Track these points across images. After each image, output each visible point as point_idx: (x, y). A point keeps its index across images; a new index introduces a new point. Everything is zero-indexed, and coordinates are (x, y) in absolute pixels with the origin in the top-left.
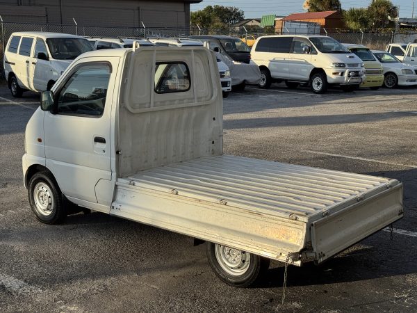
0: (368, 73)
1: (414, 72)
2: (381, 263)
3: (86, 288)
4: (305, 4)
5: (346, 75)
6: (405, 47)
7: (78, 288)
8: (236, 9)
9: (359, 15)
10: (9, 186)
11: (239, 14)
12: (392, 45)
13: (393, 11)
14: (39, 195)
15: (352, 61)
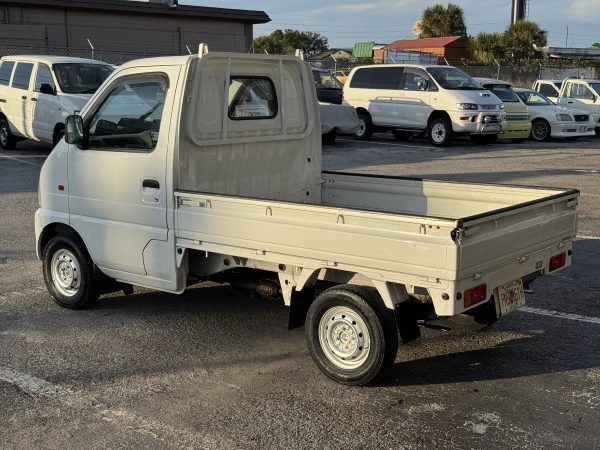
0: (510, 119)
1: (573, 118)
2: (550, 355)
3: (136, 387)
4: (415, 26)
5: (479, 120)
6: (559, 85)
7: (124, 388)
8: (316, 35)
9: (492, 42)
10: (9, 261)
11: (320, 41)
12: (541, 82)
13: (540, 37)
14: (58, 267)
15: (487, 101)
